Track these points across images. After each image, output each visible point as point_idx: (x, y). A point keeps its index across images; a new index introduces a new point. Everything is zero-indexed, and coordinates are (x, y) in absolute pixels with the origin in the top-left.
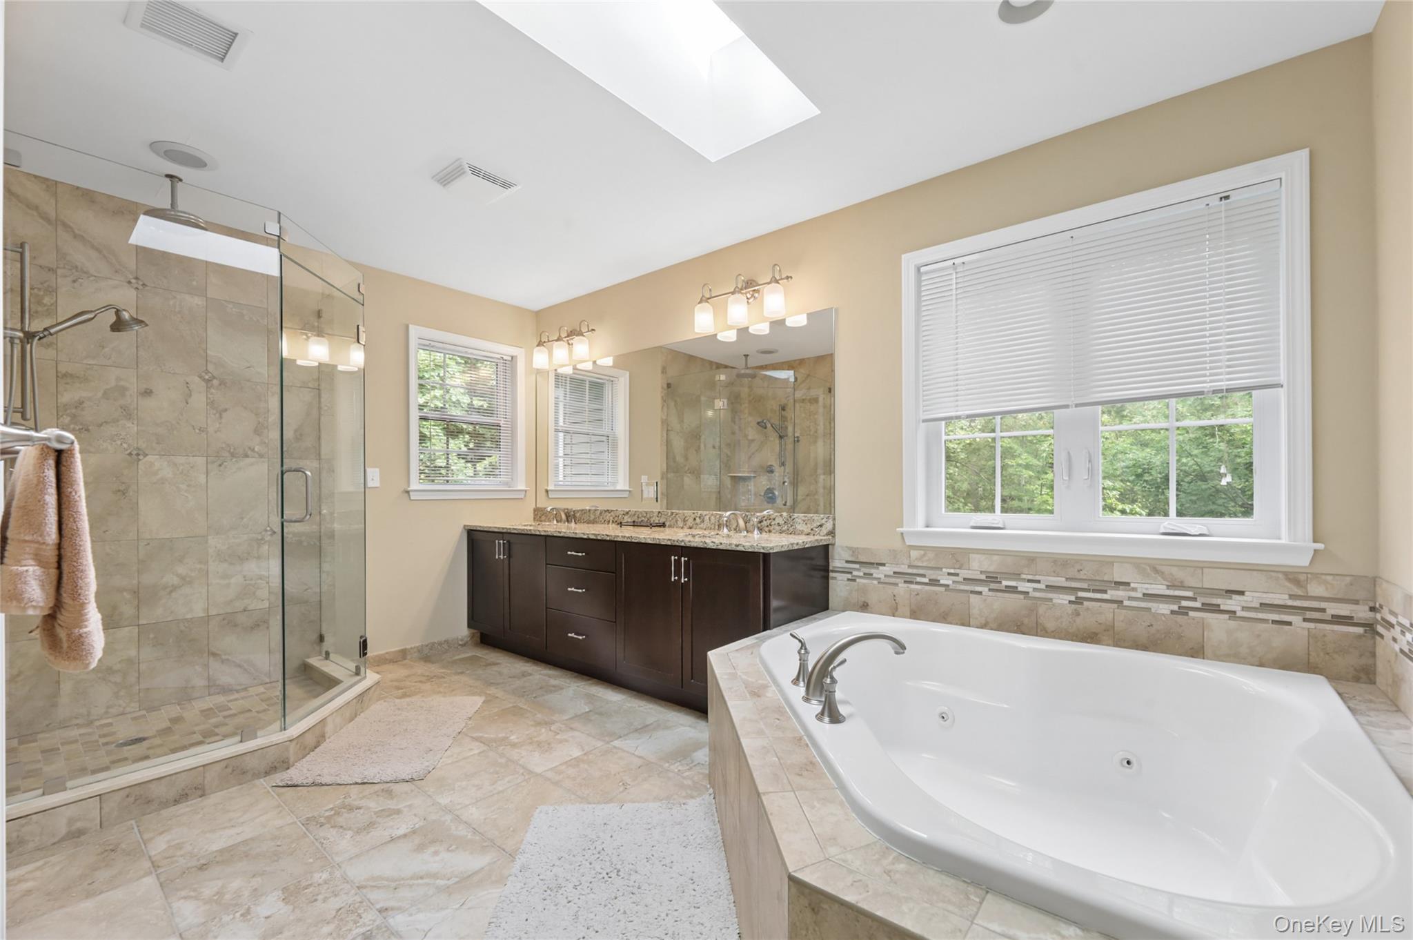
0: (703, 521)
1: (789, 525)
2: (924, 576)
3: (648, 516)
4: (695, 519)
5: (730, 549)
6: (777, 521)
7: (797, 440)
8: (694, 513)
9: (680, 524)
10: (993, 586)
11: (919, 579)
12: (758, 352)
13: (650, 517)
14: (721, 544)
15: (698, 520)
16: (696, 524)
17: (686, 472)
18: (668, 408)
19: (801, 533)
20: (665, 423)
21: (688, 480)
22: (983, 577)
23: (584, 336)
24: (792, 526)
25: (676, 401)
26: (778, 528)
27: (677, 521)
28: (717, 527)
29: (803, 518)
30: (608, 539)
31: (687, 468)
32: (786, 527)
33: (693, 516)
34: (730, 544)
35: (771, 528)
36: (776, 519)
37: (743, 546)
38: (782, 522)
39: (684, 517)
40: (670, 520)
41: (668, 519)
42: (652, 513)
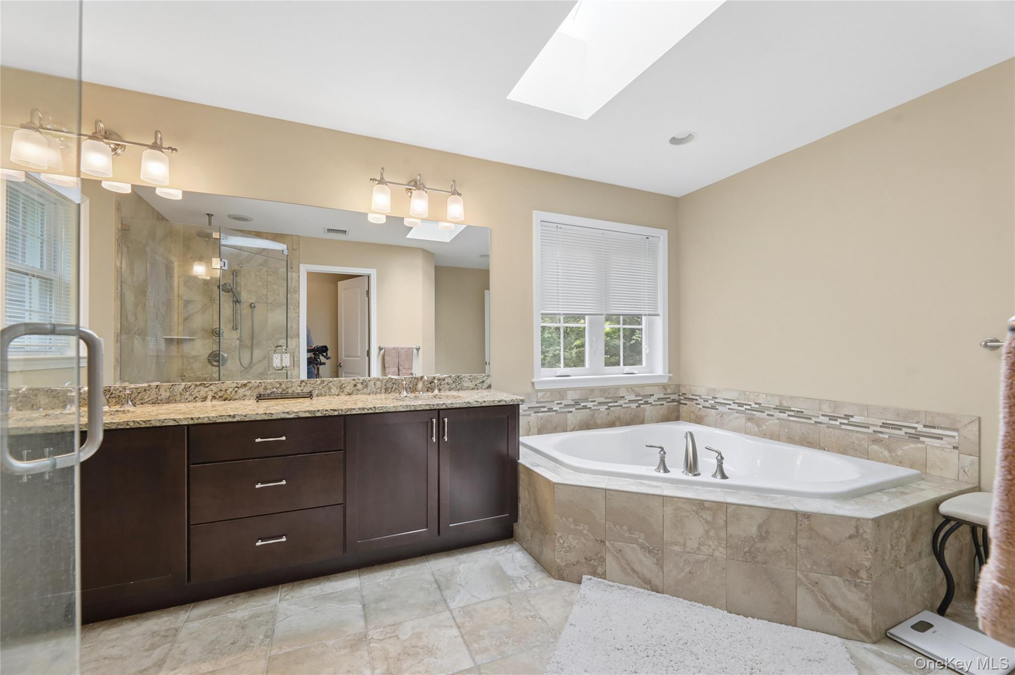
0: (366, 386)
1: (457, 384)
2: (545, 407)
3: (283, 386)
4: (355, 385)
6: (446, 381)
8: (354, 380)
9: (334, 390)
10: (577, 407)
11: (542, 409)
15: (359, 386)
16: (358, 390)
19: (467, 388)
22: (573, 403)
24: (459, 384)
26: (447, 386)
27: (330, 389)
28: (383, 391)
29: (469, 377)
32: (454, 385)
33: (354, 382)
35: (441, 387)
36: (446, 380)
38: (450, 381)
39: (339, 385)
40: (321, 387)
41: (317, 386)
42: (289, 383)
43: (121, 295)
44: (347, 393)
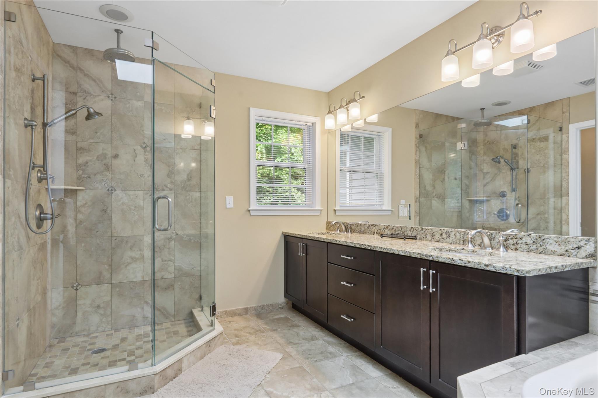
0: (449, 236)
1: (539, 245)
3: (403, 230)
4: (441, 235)
5: (479, 268)
6: (524, 240)
7: (527, 171)
8: (441, 230)
9: (429, 237)
12: (493, 105)
13: (405, 231)
14: (469, 262)
15: (444, 236)
16: (443, 238)
17: (434, 197)
18: (420, 152)
19: (554, 253)
20: (418, 163)
21: (435, 203)
23: (357, 102)
24: (541, 246)
25: (426, 147)
26: (525, 247)
27: (426, 235)
28: (462, 242)
29: (555, 239)
30: (369, 248)
31: (434, 194)
32: (535, 246)
33: (440, 232)
34: (479, 264)
35: (518, 247)
36: (524, 239)
37: (494, 267)
38: (529, 241)
39: (431, 233)
40: (421, 233)
41: (419, 232)
42: (406, 228)
43: (419, 175)
44: (436, 240)
